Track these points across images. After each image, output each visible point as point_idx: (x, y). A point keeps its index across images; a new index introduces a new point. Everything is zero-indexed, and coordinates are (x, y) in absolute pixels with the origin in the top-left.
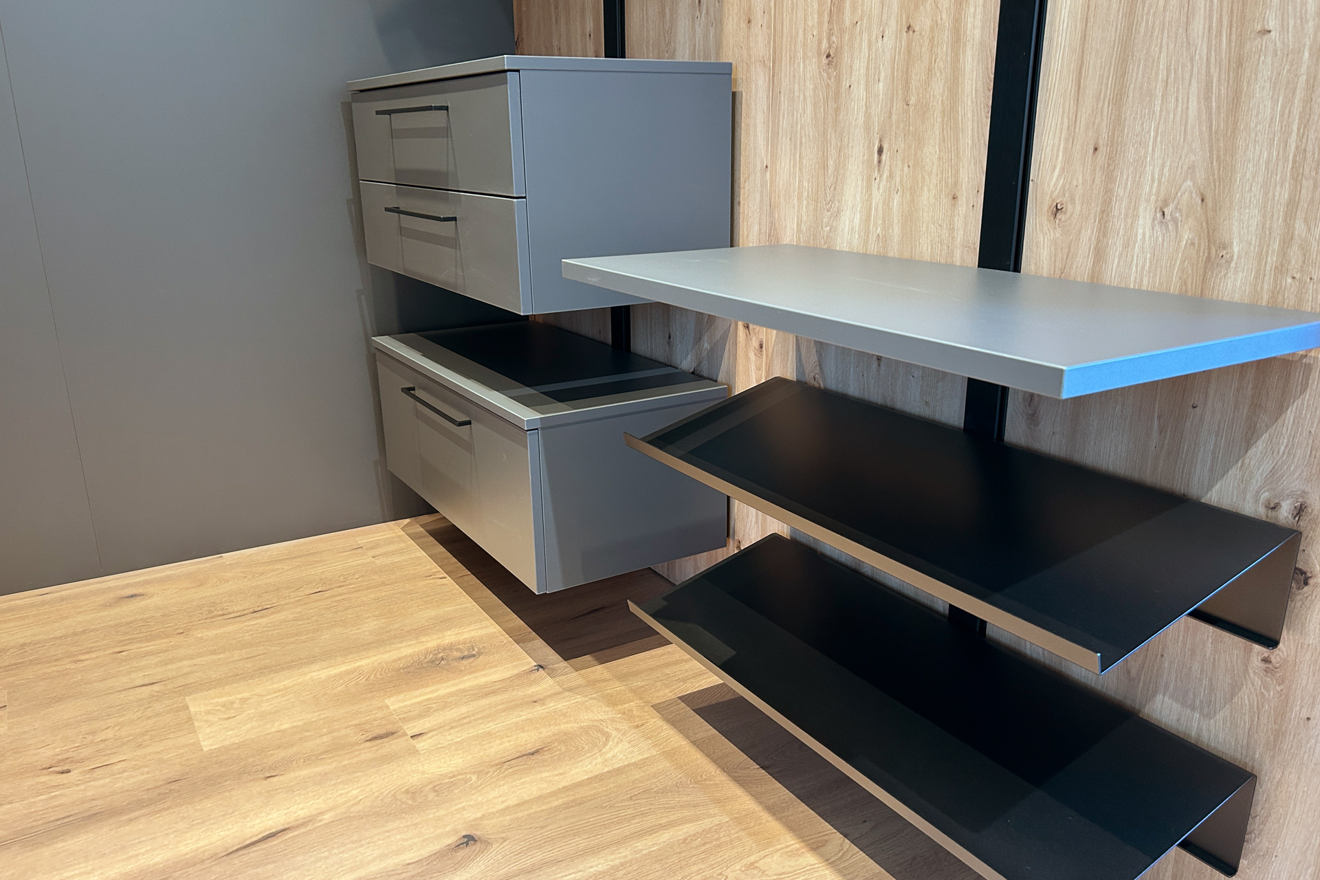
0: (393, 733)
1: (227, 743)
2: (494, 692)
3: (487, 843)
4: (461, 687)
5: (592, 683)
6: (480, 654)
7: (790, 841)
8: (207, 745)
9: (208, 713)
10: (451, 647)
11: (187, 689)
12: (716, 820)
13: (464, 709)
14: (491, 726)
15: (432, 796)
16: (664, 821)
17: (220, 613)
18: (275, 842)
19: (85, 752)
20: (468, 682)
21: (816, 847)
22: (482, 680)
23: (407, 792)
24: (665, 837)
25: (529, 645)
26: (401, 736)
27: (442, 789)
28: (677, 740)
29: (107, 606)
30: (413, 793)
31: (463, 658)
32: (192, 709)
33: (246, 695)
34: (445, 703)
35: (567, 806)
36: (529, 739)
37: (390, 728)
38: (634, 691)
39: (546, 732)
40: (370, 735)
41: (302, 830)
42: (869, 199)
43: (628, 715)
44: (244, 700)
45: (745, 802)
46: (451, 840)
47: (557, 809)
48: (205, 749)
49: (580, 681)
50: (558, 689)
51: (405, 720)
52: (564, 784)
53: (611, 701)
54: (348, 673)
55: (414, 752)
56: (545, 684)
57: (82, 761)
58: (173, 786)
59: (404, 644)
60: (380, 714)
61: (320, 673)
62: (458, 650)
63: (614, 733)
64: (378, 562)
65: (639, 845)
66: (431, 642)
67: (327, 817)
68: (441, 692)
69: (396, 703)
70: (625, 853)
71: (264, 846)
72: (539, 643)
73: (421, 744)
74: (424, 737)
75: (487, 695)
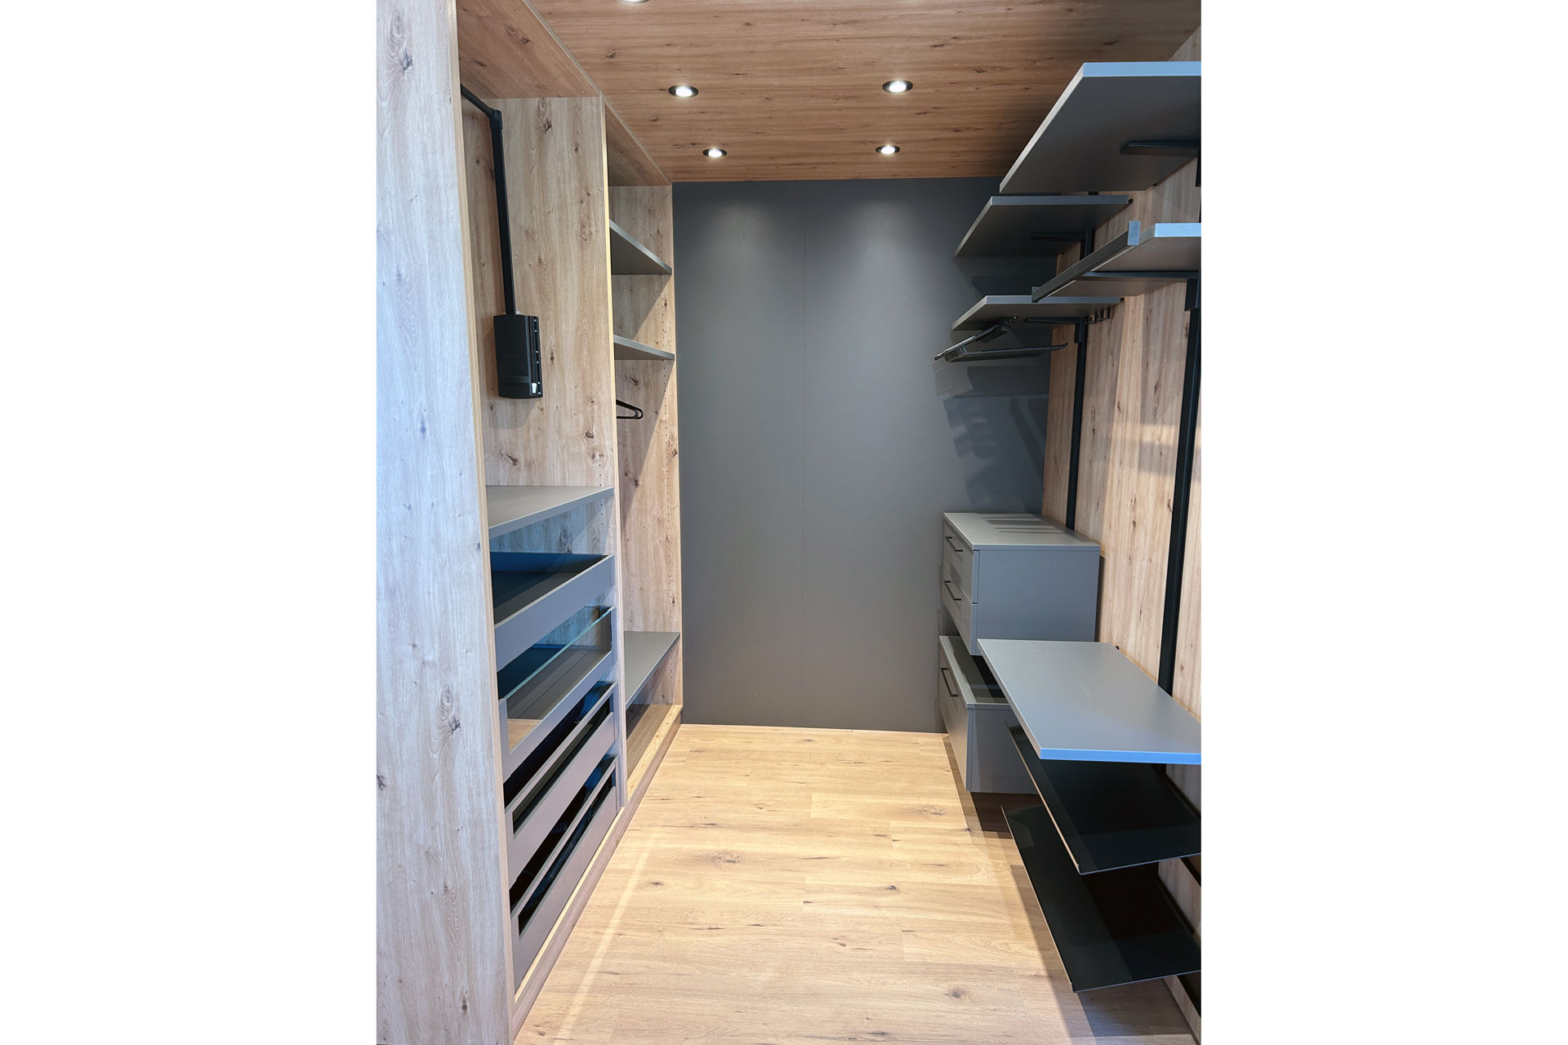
0: (885, 836)
1: (821, 817)
2: (940, 834)
3: (899, 892)
4: (926, 826)
5: (988, 845)
6: (944, 814)
7: (1032, 943)
8: (813, 815)
9: (819, 802)
10: (932, 807)
11: (815, 790)
12: (1004, 921)
13: (922, 836)
14: (930, 848)
15: (888, 866)
16: (980, 913)
17: (841, 759)
18: (821, 861)
19: (770, 803)
20: (930, 825)
21: (1041, 949)
22: (937, 827)
24: (976, 918)
25: (970, 818)
26: (888, 839)
27: (893, 865)
28: (1011, 884)
29: (798, 742)
30: (881, 862)
31: (935, 814)
32: (814, 798)
33: (835, 800)
34: (915, 831)
35: (941, 891)
36: (942, 859)
37: (886, 833)
38: (1007, 856)
39: (951, 859)
40: (877, 833)
41: (832, 860)
43: (996, 865)
44: (834, 802)
45: (1024, 921)
46: (886, 885)
47: (936, 890)
48: (812, 817)
49: (984, 843)
50: (970, 842)
51: (894, 832)
52: (946, 882)
53: (992, 856)
54: (881, 803)
55: (891, 847)
56: (967, 838)
57: (768, 806)
58: (794, 827)
59: (913, 799)
60: (885, 826)
61: (869, 800)
62: (935, 809)
63: (983, 870)
64: (922, 754)
65: (961, 917)
66: (924, 801)
67: (844, 859)
68: (916, 826)
69: (893, 824)
70: (953, 917)
71: (816, 860)
72: (976, 818)
73: (895, 845)
74: (897, 843)
75: (935, 834)
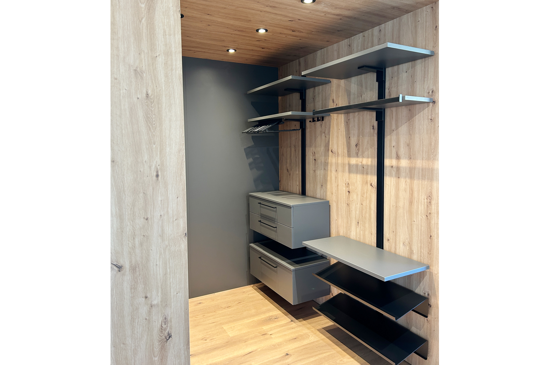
0: (266, 334)
1: (234, 335)
2: (284, 326)
3: (291, 355)
4: (276, 325)
5: (304, 325)
6: (279, 318)
7: (348, 356)
9: (228, 329)
10: (272, 316)
11: (222, 324)
12: (333, 352)
13: (279, 329)
14: (285, 333)
15: (278, 346)
16: (323, 352)
17: (220, 307)
19: (208, 336)
20: (278, 324)
21: (353, 357)
22: (281, 324)
23: (273, 345)
24: (324, 355)
25: (288, 316)
26: (268, 335)
28: (324, 337)
29: (196, 305)
30: (274, 346)
31: (275, 319)
32: (224, 328)
33: (234, 325)
34: (274, 328)
35: (304, 349)
36: (294, 336)
37: (266, 333)
38: (313, 326)
39: (297, 335)
40: (262, 334)
41: (255, 352)
42: (357, 230)
43: (312, 331)
44: (234, 327)
45: (339, 349)
46: (284, 354)
47: (302, 349)
48: (231, 336)
49: (301, 324)
50: (297, 326)
51: (268, 331)
52: (303, 345)
53: (308, 329)
54: (252, 321)
55: (271, 338)
56: (294, 325)
57: (208, 338)
58: (227, 343)
59: (262, 315)
60: (262, 330)
61: (247, 321)
62: (274, 317)
63: (310, 335)
64: (250, 296)
65: (319, 356)
66: (267, 315)
67: (259, 350)
68: (273, 326)
69: (265, 328)
70: (317, 358)
72: (290, 316)
73: (272, 336)
74: (273, 335)
75: (282, 327)
